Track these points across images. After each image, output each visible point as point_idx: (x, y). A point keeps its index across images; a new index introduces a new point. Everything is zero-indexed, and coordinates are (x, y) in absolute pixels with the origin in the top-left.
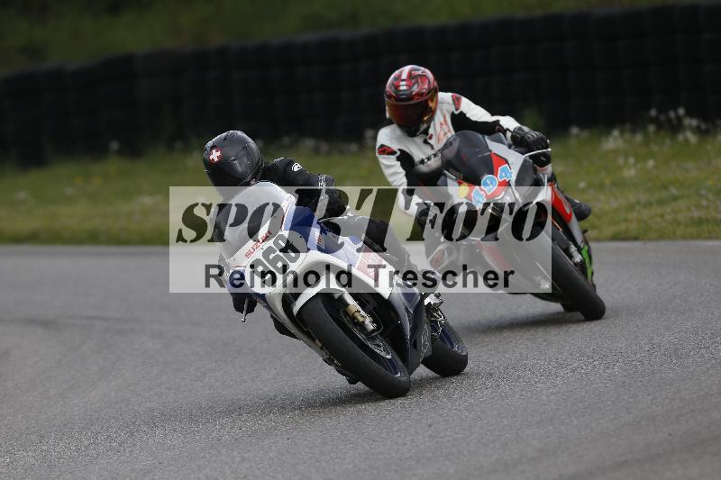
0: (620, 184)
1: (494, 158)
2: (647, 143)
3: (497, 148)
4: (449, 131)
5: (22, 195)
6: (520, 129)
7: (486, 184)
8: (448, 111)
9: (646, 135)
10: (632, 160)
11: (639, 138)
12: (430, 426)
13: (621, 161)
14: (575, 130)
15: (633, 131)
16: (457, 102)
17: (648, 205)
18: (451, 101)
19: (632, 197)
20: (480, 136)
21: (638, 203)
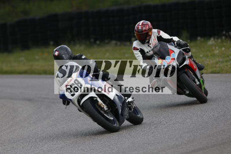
0: (214, 55)
1: (170, 50)
2: (222, 42)
3: (171, 47)
4: (156, 42)
6: (179, 41)
7: (167, 59)
8: (156, 35)
9: (222, 39)
10: (217, 48)
11: (219, 41)
12: (153, 133)
13: (214, 48)
14: (199, 38)
15: (218, 39)
16: (159, 32)
17: (223, 62)
18: (157, 32)
19: (217, 59)
20: (166, 43)
21: (219, 61)
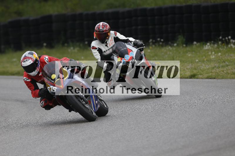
0: (209, 61)
1: (128, 50)
2: (218, 48)
3: (129, 47)
4: (113, 43)
5: (14, 60)
6: (136, 41)
8: (113, 36)
9: (218, 45)
10: (213, 53)
11: (216, 45)
13: (210, 53)
14: (195, 43)
15: (214, 44)
16: (116, 34)
21: (215, 67)
